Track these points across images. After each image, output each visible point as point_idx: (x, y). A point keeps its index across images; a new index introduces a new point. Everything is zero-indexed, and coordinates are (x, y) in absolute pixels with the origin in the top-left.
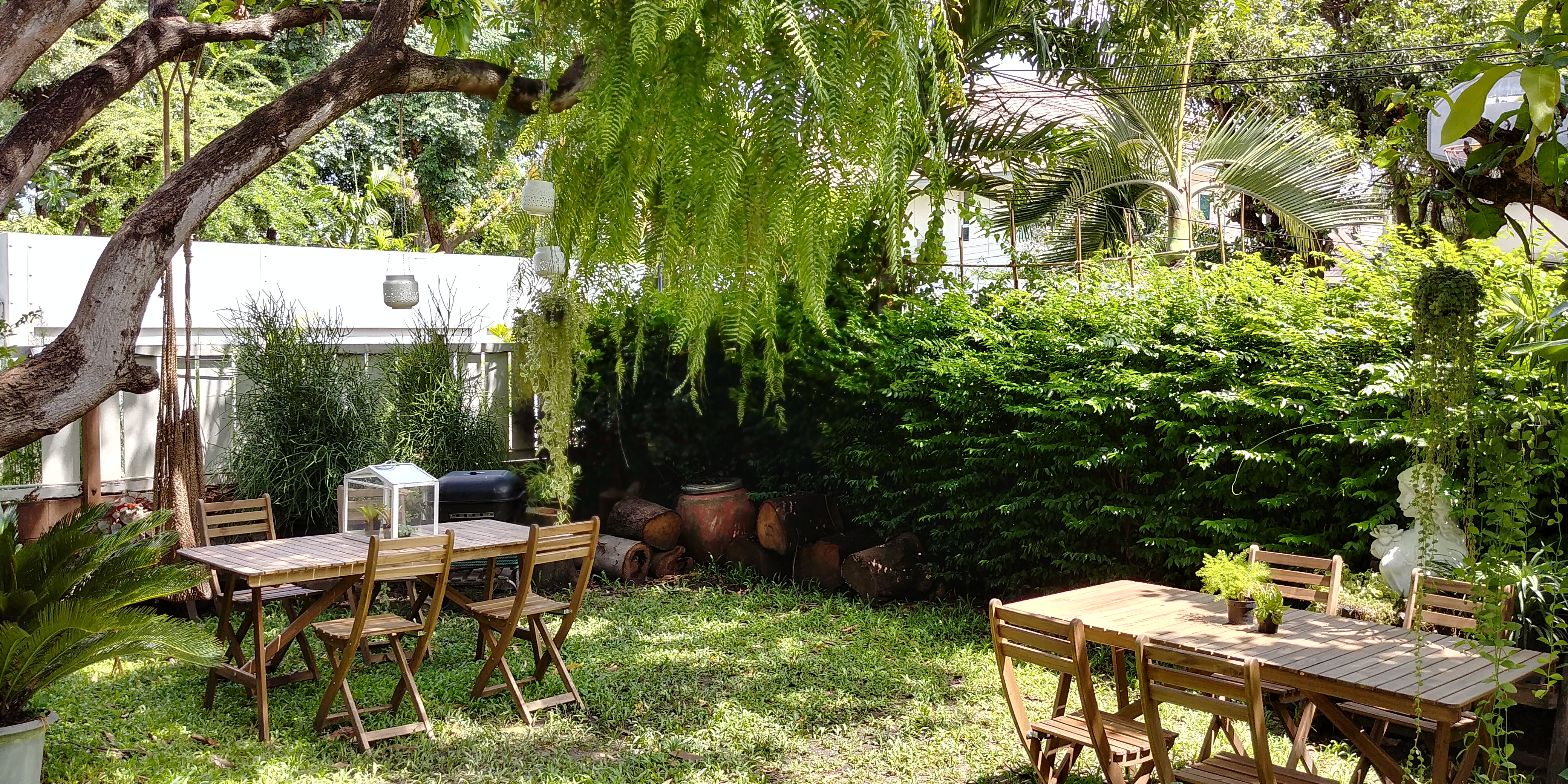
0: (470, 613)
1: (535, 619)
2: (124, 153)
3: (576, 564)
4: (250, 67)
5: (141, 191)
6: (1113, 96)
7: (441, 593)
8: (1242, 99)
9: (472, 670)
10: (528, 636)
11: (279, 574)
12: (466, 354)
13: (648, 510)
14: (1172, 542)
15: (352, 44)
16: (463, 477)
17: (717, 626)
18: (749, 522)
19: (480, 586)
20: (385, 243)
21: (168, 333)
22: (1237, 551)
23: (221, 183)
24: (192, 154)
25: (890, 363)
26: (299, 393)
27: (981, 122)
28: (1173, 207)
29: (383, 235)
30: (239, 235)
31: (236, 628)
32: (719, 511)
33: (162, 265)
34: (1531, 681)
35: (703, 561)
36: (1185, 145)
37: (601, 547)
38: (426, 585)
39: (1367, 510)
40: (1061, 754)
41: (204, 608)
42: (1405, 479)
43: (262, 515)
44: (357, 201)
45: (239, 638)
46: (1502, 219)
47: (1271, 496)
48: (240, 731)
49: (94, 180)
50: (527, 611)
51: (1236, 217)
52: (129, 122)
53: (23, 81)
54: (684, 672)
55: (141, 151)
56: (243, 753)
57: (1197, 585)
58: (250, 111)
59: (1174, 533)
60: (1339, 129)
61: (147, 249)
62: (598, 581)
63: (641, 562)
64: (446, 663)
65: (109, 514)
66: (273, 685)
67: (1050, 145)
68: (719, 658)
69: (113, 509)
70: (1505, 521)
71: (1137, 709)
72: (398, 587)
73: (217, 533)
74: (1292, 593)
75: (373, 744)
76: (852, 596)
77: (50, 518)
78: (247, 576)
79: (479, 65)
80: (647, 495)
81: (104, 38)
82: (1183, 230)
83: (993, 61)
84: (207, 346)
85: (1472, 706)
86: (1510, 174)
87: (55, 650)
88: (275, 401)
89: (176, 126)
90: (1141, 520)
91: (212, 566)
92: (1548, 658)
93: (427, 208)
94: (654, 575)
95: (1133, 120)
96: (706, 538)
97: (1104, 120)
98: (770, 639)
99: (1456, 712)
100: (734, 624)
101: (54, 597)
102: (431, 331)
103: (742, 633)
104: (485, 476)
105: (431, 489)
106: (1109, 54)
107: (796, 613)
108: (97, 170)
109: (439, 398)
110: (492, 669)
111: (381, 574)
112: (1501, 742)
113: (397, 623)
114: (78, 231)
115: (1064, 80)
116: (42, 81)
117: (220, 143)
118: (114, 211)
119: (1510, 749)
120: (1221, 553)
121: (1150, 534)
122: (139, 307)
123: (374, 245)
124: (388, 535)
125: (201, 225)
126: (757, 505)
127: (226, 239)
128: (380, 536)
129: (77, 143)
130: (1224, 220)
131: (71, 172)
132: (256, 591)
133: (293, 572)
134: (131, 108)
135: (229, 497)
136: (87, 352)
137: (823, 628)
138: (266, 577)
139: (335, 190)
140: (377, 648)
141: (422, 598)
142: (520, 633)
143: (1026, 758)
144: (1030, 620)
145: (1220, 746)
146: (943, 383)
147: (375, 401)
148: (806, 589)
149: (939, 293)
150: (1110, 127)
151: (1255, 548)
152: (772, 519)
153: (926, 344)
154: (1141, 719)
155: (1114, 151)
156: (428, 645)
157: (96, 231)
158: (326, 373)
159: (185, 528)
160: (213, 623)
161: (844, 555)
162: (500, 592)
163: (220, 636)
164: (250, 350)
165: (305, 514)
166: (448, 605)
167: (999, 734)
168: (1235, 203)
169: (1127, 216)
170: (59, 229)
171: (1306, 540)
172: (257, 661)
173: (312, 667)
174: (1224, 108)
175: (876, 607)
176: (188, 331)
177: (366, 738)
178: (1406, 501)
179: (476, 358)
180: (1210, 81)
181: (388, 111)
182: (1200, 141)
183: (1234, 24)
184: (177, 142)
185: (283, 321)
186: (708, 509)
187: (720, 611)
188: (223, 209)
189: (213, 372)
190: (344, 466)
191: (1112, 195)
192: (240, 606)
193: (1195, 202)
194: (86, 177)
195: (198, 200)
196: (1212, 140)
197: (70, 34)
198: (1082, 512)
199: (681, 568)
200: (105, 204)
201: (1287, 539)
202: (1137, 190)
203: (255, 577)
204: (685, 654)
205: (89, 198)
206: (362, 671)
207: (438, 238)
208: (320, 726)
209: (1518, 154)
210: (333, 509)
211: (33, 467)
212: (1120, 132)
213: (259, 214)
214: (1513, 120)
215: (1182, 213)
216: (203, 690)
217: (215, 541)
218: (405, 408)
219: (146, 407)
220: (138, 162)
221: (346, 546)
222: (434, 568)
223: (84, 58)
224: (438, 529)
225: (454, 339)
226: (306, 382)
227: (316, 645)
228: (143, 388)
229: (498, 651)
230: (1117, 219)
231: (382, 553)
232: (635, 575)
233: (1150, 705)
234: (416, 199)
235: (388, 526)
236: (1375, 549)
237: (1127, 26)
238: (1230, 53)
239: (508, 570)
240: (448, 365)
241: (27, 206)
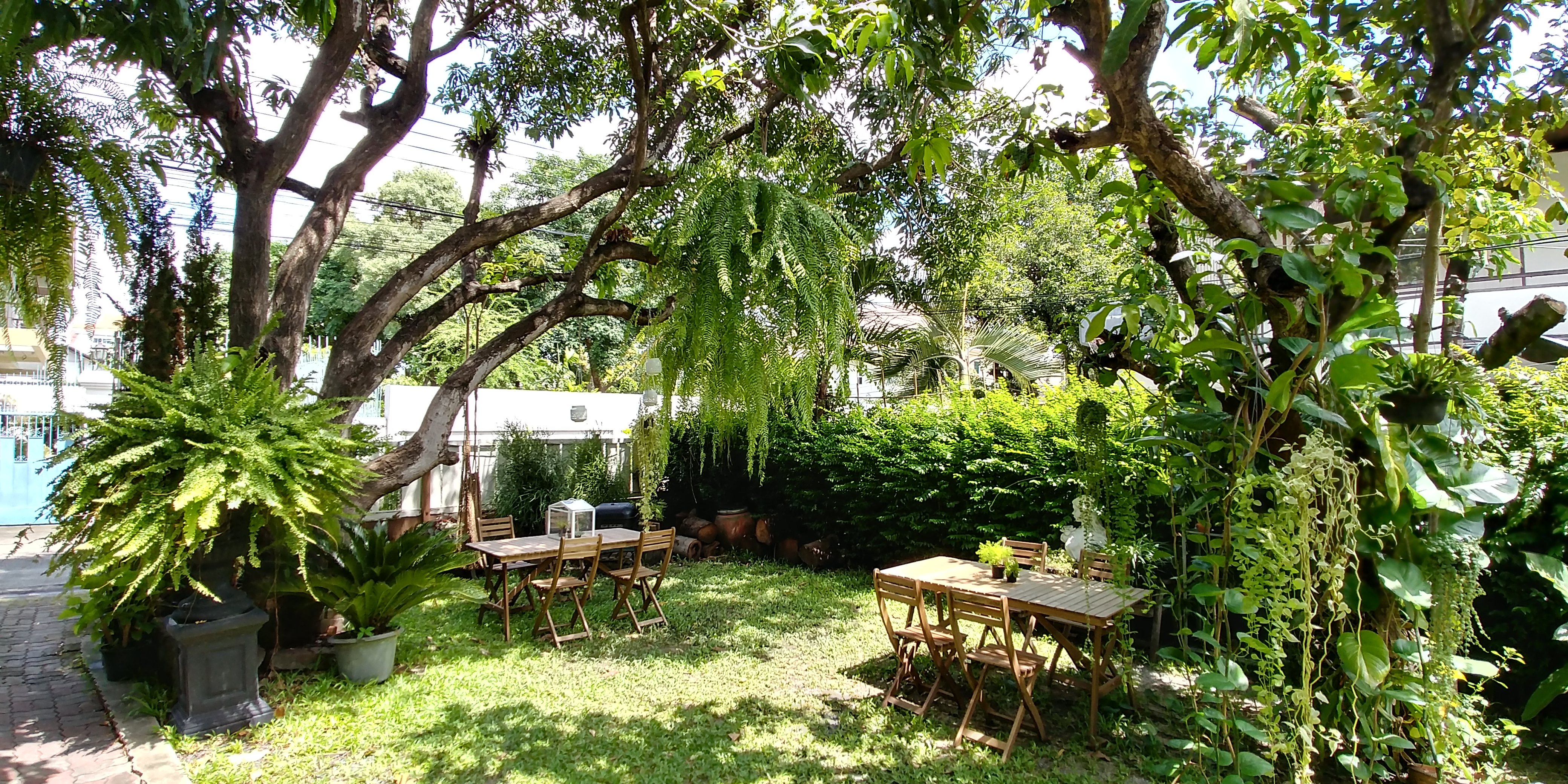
0: (610, 575)
1: (643, 579)
2: (448, 346)
3: (664, 551)
4: (510, 303)
5: (456, 365)
6: (930, 315)
7: (596, 565)
8: (992, 316)
9: (612, 605)
10: (640, 588)
11: (516, 556)
12: (610, 444)
13: (700, 523)
14: (964, 536)
15: (559, 292)
16: (608, 506)
17: (737, 583)
18: (751, 529)
19: (616, 562)
20: (572, 388)
21: (467, 432)
22: (996, 541)
23: (493, 361)
24: (480, 345)
25: (823, 447)
26: (527, 464)
27: (867, 327)
28: (961, 369)
29: (571, 384)
30: (502, 385)
31: (495, 583)
32: (736, 524)
33: (463, 402)
34: (1140, 604)
35: (728, 549)
36: (966, 338)
37: (677, 542)
38: (588, 561)
39: (1058, 518)
40: (910, 646)
41: (480, 572)
42: (1076, 502)
43: (508, 526)
44: (559, 367)
45: (495, 589)
46: (1116, 377)
47: (1011, 512)
48: (495, 636)
49: (434, 358)
50: (638, 576)
51: (991, 373)
52: (451, 331)
53: (401, 312)
54: (720, 604)
55: (457, 345)
56: (497, 647)
57: (976, 558)
58: (509, 325)
59: (965, 532)
60: (1038, 331)
61: (455, 394)
62: (675, 559)
63: (697, 550)
64: (598, 601)
65: (434, 525)
66: (512, 612)
67: (900, 338)
68: (737, 599)
69: (435, 523)
70: (1124, 525)
71: (947, 623)
72: (574, 562)
73: (486, 535)
74: (1023, 561)
75: (561, 643)
76: (804, 566)
77: (406, 527)
78: (500, 557)
79: (618, 302)
80: (701, 516)
81: (441, 291)
82: (966, 380)
83: (872, 297)
84: (486, 440)
85: (1112, 617)
86: (1118, 355)
87: (403, 596)
88: (516, 468)
89: (472, 332)
90: (949, 525)
91: (482, 552)
92: (1147, 593)
93: (593, 371)
94: (704, 556)
95: (940, 326)
96: (729, 537)
97: (925, 325)
98: (762, 589)
99: (1104, 620)
100: (744, 581)
101: (405, 569)
102: (593, 432)
103: (748, 586)
104: (618, 506)
105: (591, 513)
106: (928, 296)
107: (776, 576)
108: (435, 354)
109: (596, 466)
110: (621, 605)
111: (565, 557)
112: (1127, 637)
113: (576, 581)
114: (425, 384)
115: (906, 306)
116: (411, 312)
117: (493, 342)
118: (443, 374)
119: (1132, 641)
120: (988, 542)
121: (953, 533)
122: (451, 423)
123: (567, 389)
124: (570, 537)
125: (484, 380)
126: (755, 521)
127: (495, 387)
128: (565, 538)
129: (426, 341)
130: (986, 374)
131: (423, 355)
132: (504, 565)
133: (523, 555)
134: (452, 324)
135: (492, 517)
136: (424, 446)
137: (789, 583)
138: (509, 557)
139: (549, 362)
140: (565, 593)
141: (587, 568)
142: (635, 586)
143: (892, 649)
144: (894, 580)
145: (990, 640)
146: (849, 457)
147: (566, 468)
148: (781, 563)
149: (847, 411)
150: (930, 330)
151: (1004, 539)
152: (764, 527)
153: (841, 437)
154: (949, 627)
155: (932, 342)
156: (589, 592)
157: (434, 384)
158: (541, 454)
159: (473, 534)
160: (483, 580)
161: (800, 545)
162: (626, 565)
163: (486, 588)
164: (505, 442)
165: (530, 525)
166: (599, 571)
167: (878, 636)
168: (991, 366)
169: (939, 374)
170: (415, 382)
171: (1029, 534)
172: (504, 600)
173: (532, 604)
174: (983, 320)
175: (816, 572)
176: (475, 433)
177: (558, 639)
178: (1076, 514)
179: (615, 445)
180: (977, 308)
181: (575, 325)
182: (972, 336)
183: (986, 281)
184: (472, 341)
185: (521, 428)
186: (731, 522)
187: (736, 574)
188: (494, 373)
189: (487, 453)
190: (549, 501)
191: (931, 363)
192: (497, 572)
193: (972, 365)
194: (429, 358)
195: (481, 370)
196: (979, 336)
197: (425, 289)
198: (919, 522)
199: (717, 553)
200: (438, 370)
201: (1021, 534)
202: (944, 360)
203: (504, 558)
204: (719, 597)
205: (431, 368)
206: (557, 605)
207: (597, 384)
208: (536, 634)
209: (1122, 346)
210: (543, 522)
211: (398, 501)
212: (934, 332)
213: (512, 375)
214: (1119, 330)
215: (965, 372)
216: (477, 614)
217: (486, 539)
218: (579, 471)
219: (454, 472)
220: (455, 350)
221: (551, 542)
222: (592, 553)
223: (431, 301)
224: (594, 533)
225: (603, 436)
226: (532, 458)
227: (534, 592)
228: (452, 463)
229: (624, 596)
230: (934, 375)
231: (566, 546)
232: (693, 556)
233: (953, 620)
234: (588, 366)
235: (570, 532)
236: (1063, 538)
237: (935, 281)
238: (985, 295)
239: (630, 554)
240: (601, 450)
241: (401, 371)
